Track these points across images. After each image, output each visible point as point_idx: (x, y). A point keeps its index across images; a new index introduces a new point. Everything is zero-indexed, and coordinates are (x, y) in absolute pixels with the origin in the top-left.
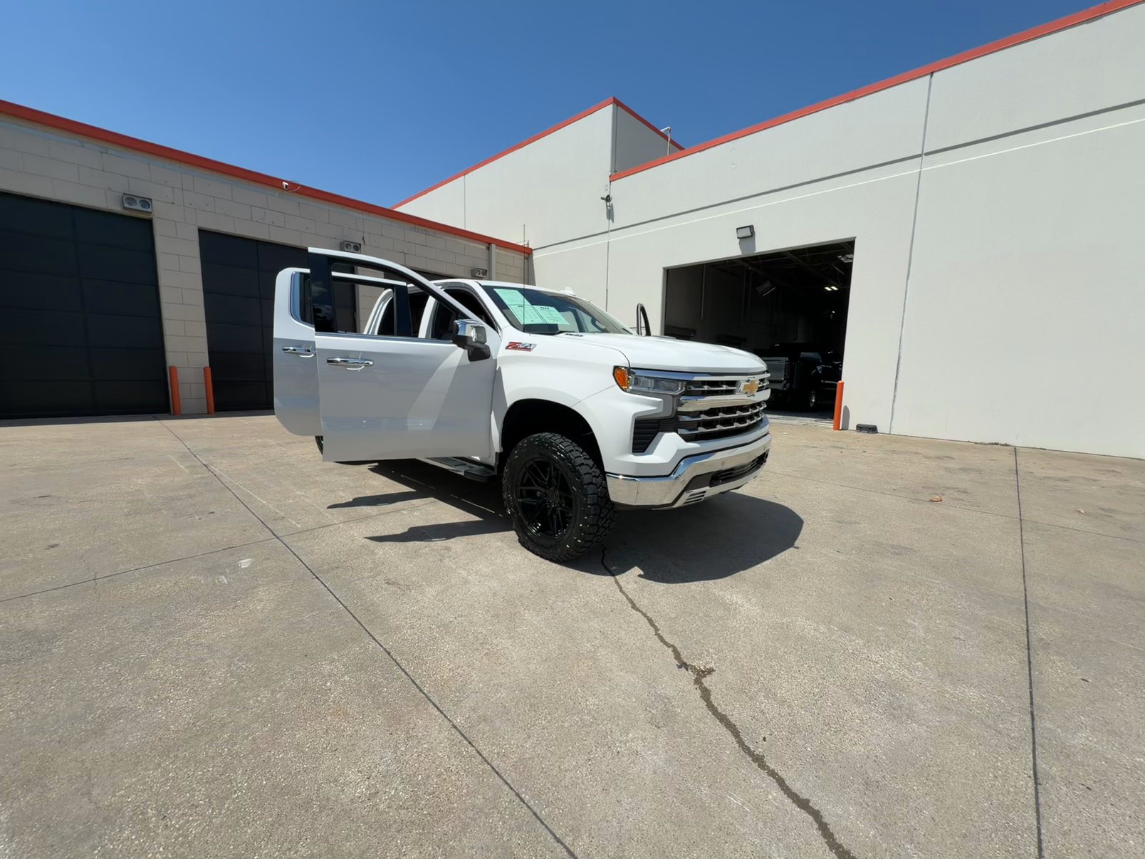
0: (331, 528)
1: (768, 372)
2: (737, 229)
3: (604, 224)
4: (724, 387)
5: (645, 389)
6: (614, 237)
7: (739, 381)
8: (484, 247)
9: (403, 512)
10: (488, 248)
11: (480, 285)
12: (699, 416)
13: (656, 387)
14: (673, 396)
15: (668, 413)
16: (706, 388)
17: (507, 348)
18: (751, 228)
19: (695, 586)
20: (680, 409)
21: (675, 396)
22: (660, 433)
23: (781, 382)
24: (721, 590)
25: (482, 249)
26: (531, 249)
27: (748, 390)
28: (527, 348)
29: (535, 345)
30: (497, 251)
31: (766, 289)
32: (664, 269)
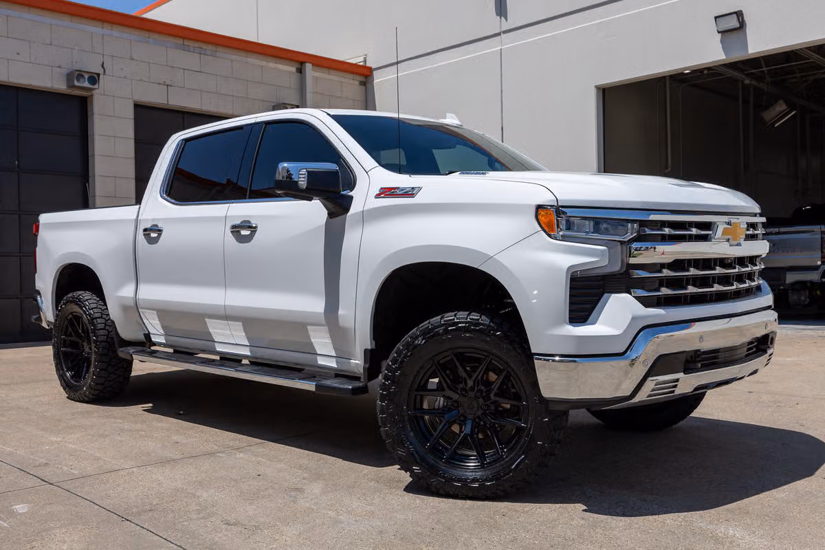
0: (122, 473)
1: (761, 215)
2: (716, 18)
3: (493, 23)
4: (694, 231)
5: (583, 235)
6: (508, 42)
7: (715, 223)
8: (293, 69)
9: (218, 454)
10: (300, 71)
11: (329, 114)
12: (660, 271)
13: (597, 230)
14: (622, 243)
15: (617, 268)
16: (667, 231)
17: (378, 196)
18: (739, 14)
19: (671, 520)
20: (632, 261)
21: (625, 242)
22: (606, 295)
23: (816, 268)
24: (711, 523)
25: (290, 72)
26: (371, 68)
27: (730, 238)
28: (409, 193)
29: (420, 189)
30: (317, 74)
31: (778, 113)
32: (598, 88)
